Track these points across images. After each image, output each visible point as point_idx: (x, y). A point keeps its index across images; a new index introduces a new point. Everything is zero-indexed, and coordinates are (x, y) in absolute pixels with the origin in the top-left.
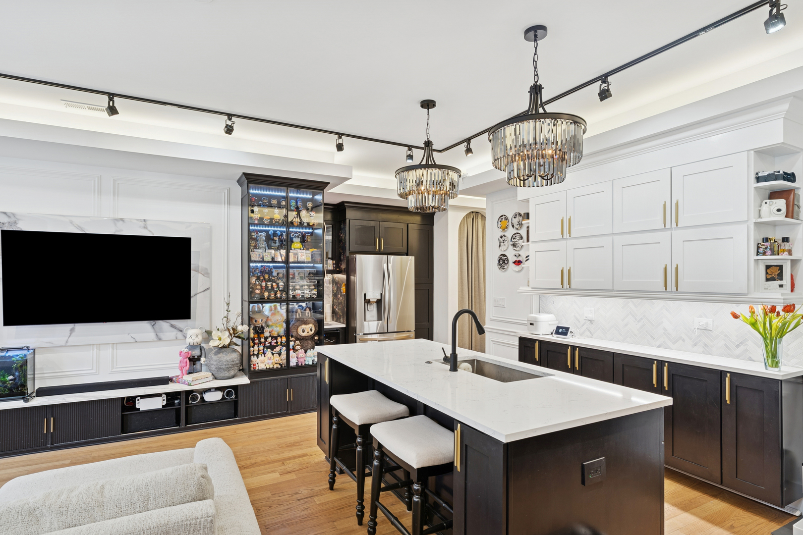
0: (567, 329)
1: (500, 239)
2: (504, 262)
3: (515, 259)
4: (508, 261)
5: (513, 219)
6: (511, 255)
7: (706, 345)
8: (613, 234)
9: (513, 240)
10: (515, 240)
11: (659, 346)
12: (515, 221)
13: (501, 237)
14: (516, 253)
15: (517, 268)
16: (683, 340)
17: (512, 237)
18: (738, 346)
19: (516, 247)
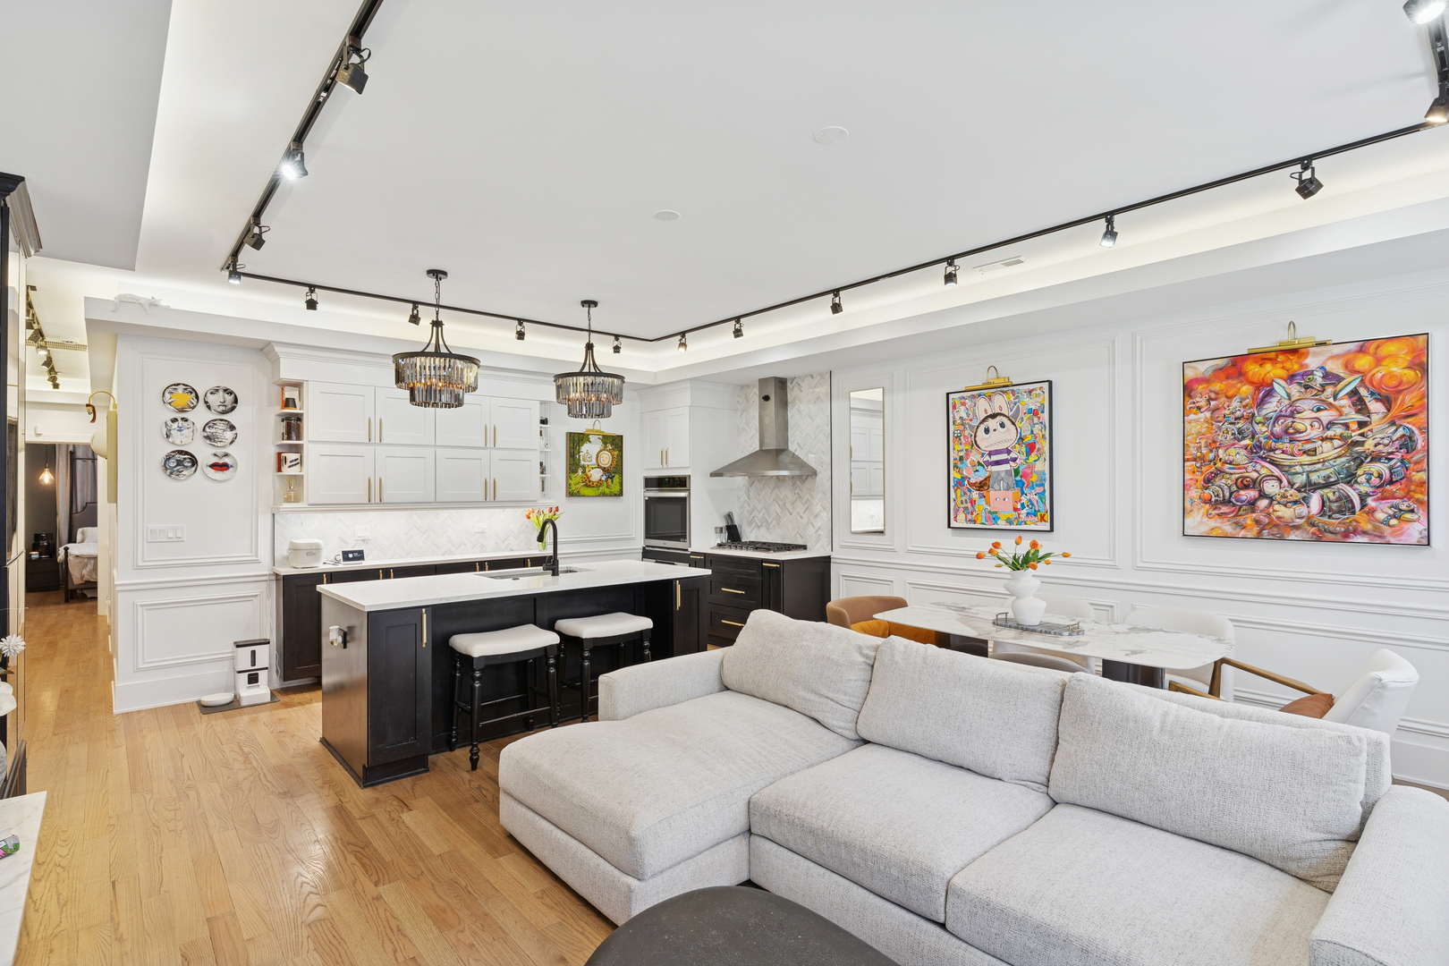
0: (361, 552)
1: (170, 423)
2: (179, 463)
3: (216, 460)
4: (194, 462)
5: (208, 394)
6: (205, 454)
7: (482, 545)
8: (435, 446)
9: (207, 429)
10: (213, 430)
11: (444, 555)
12: (215, 400)
13: (174, 420)
14: (220, 451)
15: (218, 475)
16: (465, 544)
17: (207, 424)
18: (503, 542)
19: (214, 441)
